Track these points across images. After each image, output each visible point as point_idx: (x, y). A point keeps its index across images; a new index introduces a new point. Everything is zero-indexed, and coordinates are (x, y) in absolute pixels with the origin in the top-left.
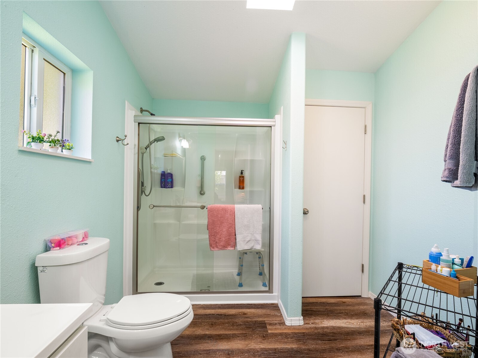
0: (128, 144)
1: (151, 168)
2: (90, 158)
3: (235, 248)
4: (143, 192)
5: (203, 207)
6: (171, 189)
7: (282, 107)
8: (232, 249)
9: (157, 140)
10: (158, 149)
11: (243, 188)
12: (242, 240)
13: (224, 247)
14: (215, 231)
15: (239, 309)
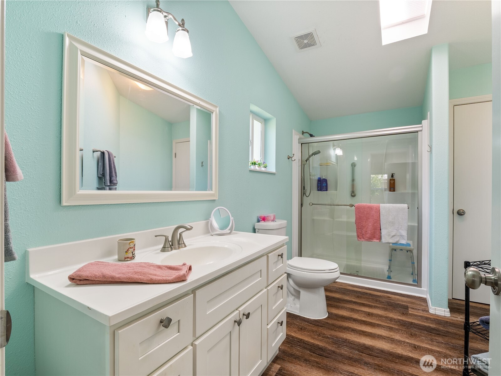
0: (295, 160)
1: (310, 175)
2: (275, 172)
3: (380, 240)
4: (304, 193)
5: (352, 206)
6: (326, 191)
7: (429, 112)
8: (378, 241)
9: (314, 154)
10: (315, 161)
11: (394, 191)
12: (387, 234)
13: (370, 239)
14: (362, 225)
15: (385, 293)
